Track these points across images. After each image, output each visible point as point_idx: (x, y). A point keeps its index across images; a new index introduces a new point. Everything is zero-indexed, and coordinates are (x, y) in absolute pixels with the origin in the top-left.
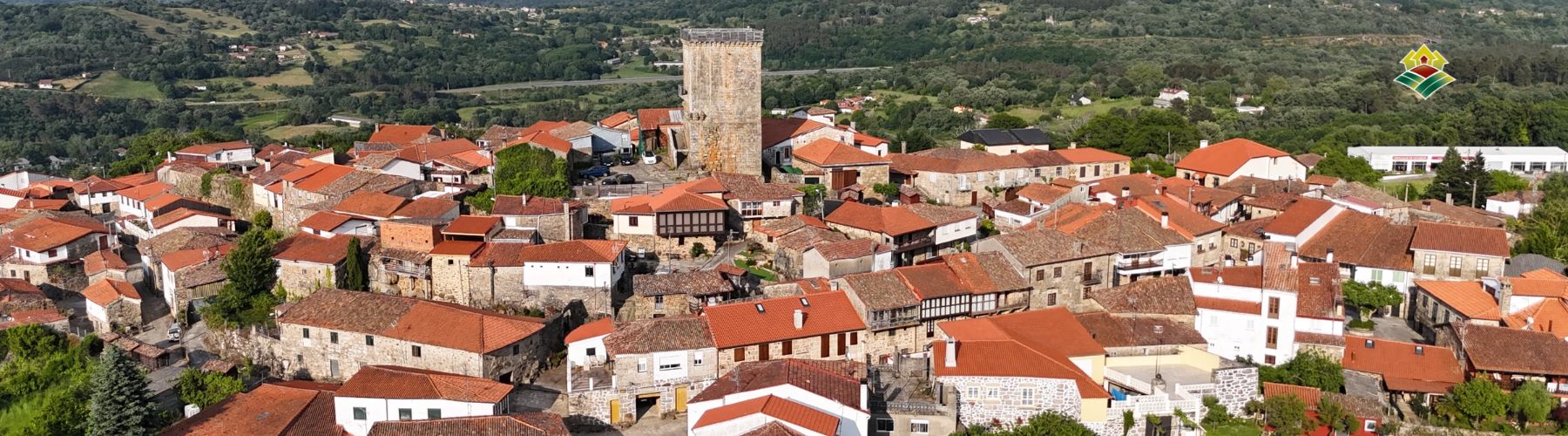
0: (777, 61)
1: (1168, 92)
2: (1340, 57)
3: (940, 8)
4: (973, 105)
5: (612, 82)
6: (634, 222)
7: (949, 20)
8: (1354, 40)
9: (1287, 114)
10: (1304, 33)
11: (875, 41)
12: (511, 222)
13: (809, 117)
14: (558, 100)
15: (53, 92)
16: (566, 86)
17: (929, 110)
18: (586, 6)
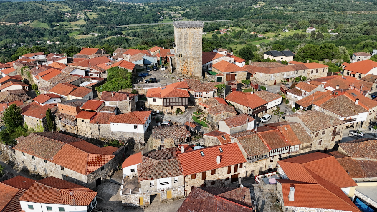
0: (204, 18)
1: (310, 28)
2: (356, 17)
3: (247, 4)
4: (256, 32)
5: (161, 24)
6: (155, 100)
7: (250, 7)
8: (360, 12)
9: (345, 35)
10: (346, 10)
11: (230, 13)
12: (107, 103)
13: (218, 52)
14: (147, 29)
15: (22, 26)
16: (149, 25)
17: (245, 33)
18: (155, 3)
